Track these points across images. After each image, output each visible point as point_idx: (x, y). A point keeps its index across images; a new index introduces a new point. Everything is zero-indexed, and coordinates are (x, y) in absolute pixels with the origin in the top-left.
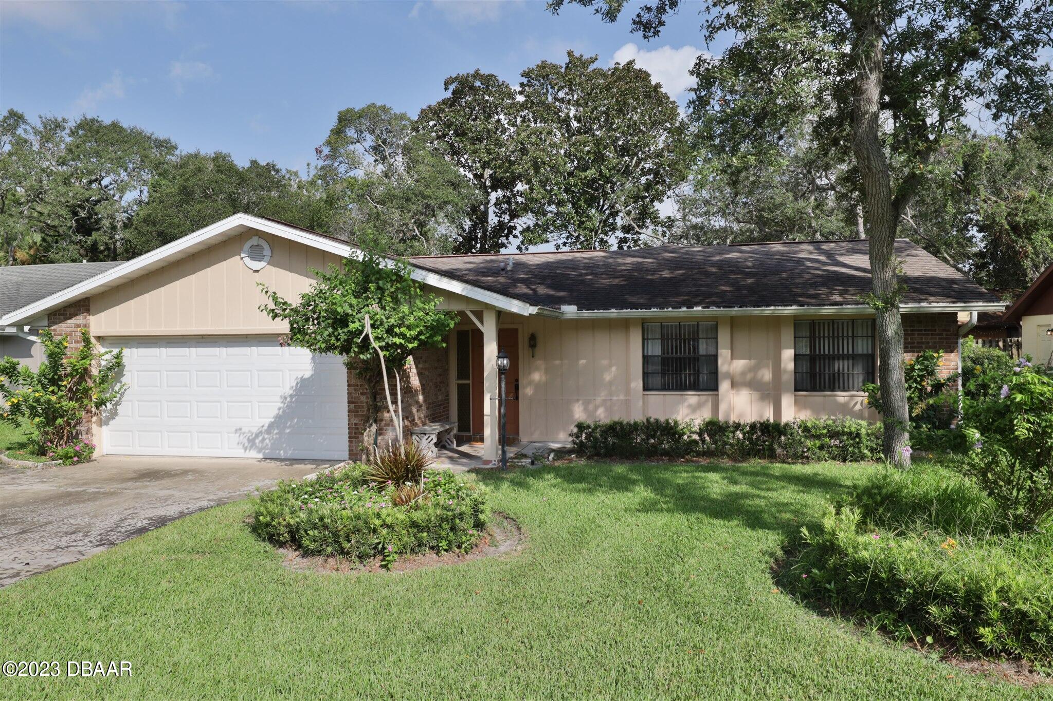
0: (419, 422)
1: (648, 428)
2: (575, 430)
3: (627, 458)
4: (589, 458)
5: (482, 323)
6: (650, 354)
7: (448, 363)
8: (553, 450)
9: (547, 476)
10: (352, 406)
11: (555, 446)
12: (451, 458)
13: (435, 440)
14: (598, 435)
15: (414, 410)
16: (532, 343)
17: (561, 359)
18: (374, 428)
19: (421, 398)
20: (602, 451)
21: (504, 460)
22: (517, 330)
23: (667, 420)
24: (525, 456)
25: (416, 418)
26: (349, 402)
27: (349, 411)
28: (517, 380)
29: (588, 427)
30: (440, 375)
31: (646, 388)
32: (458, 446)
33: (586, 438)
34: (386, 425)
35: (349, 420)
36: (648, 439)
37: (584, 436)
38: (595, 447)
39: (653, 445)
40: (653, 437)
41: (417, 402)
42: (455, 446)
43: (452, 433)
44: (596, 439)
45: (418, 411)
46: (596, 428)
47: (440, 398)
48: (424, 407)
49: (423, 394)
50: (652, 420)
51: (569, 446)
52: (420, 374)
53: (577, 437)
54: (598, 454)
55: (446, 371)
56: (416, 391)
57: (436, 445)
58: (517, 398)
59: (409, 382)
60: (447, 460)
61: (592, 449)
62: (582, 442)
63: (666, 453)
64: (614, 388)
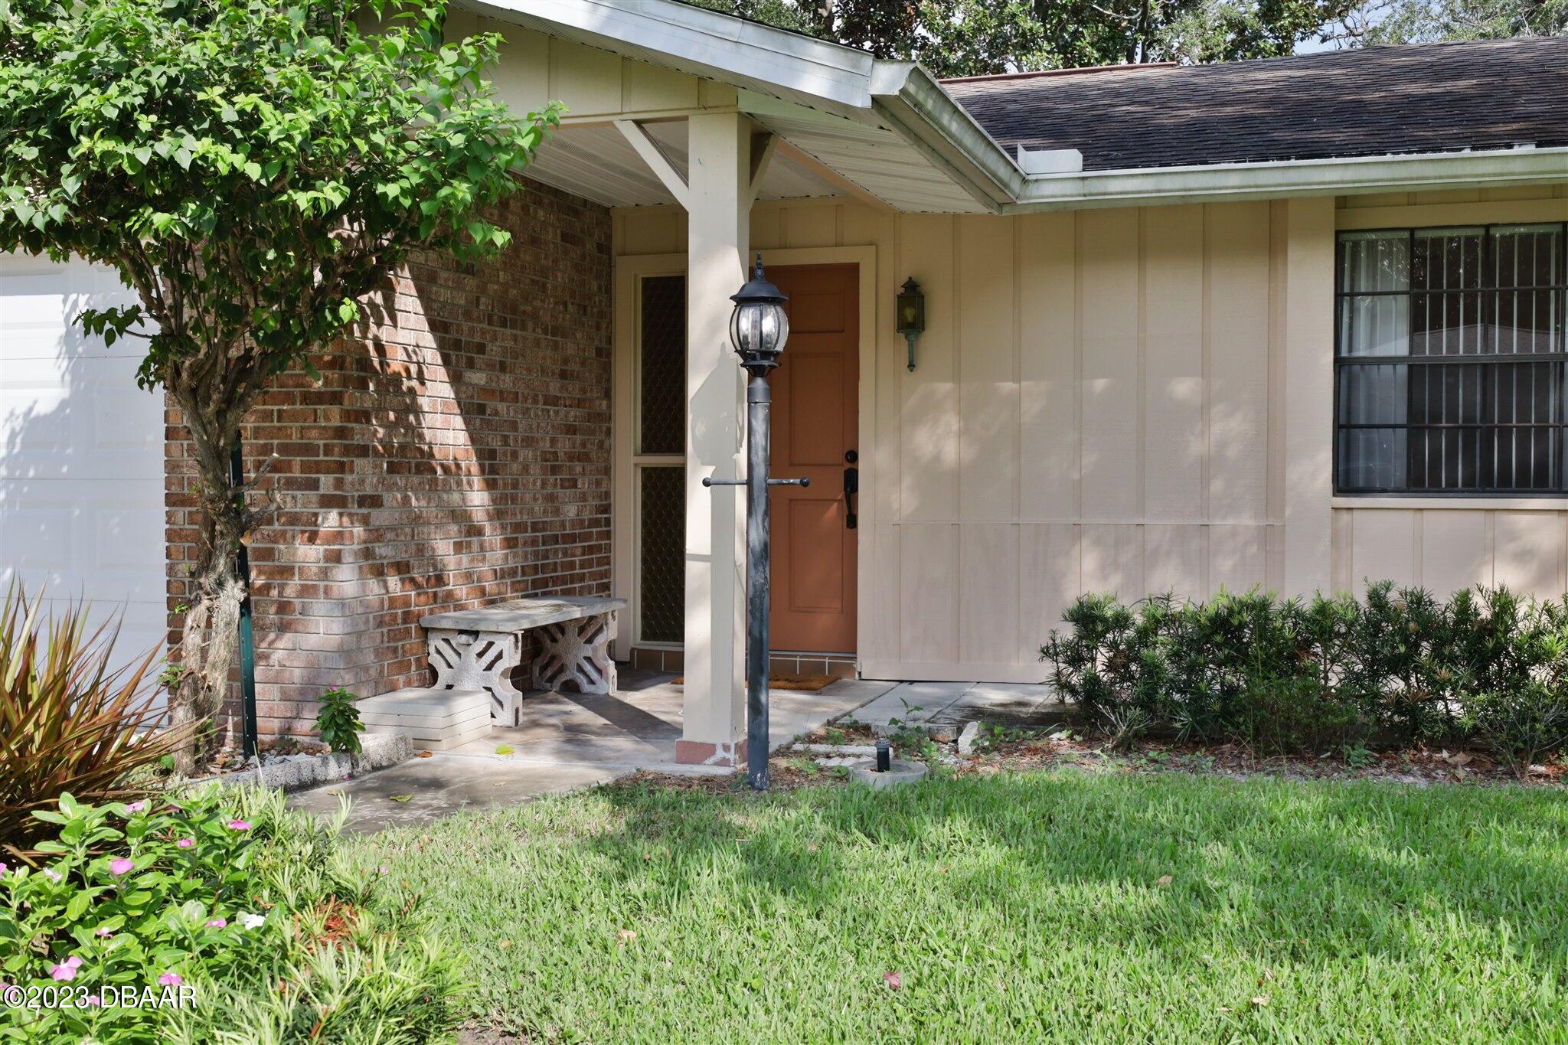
0: (461, 591)
1: (1373, 628)
2: (1068, 632)
3: (1292, 752)
4: (1124, 748)
5: (684, 175)
6: (1361, 352)
7: (608, 394)
8: (976, 713)
9: (934, 832)
10: (181, 513)
11: (992, 697)
12: (574, 734)
13: (513, 658)
14: (1160, 652)
15: (443, 547)
16: (910, 314)
17: (1017, 378)
18: (233, 594)
19: (478, 499)
20: (1182, 721)
21: (757, 746)
22: (853, 270)
23: (1464, 600)
24: (864, 731)
25: (451, 577)
26: (171, 500)
27: (170, 535)
28: (853, 456)
29: (1121, 621)
30: (571, 430)
31: (1345, 483)
32: (622, 686)
33: (1111, 666)
34: (306, 591)
35: (171, 570)
36: (1375, 676)
37: (1102, 656)
38: (1147, 702)
39: (1398, 703)
40: (1400, 665)
41: (460, 516)
42: (613, 690)
43: (601, 640)
44: (1152, 670)
45: (459, 547)
46: (1156, 623)
47: (571, 511)
48: (493, 536)
49: (490, 485)
50: (1393, 597)
51: (1044, 698)
52: (472, 410)
53: (1076, 661)
54: (1161, 735)
55: (603, 420)
56: (452, 471)
57: (519, 677)
58: (852, 521)
59: (415, 432)
60: (549, 738)
61: (1135, 712)
62: (1093, 681)
63: (1454, 737)
64: (1217, 486)
